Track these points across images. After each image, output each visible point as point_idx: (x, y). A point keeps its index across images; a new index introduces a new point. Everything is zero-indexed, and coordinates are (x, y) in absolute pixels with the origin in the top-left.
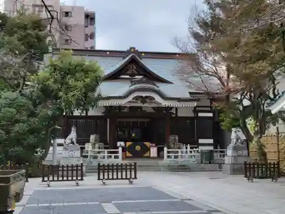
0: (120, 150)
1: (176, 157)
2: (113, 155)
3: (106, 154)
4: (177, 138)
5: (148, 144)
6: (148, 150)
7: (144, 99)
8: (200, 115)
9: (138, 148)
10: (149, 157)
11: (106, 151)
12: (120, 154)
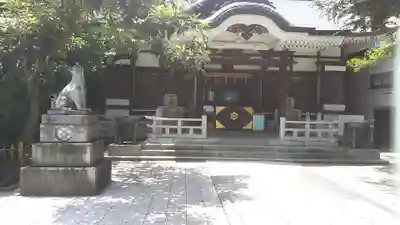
0: (204, 119)
1: (301, 134)
2: (191, 128)
3: (179, 127)
4: (293, 101)
5: (250, 110)
6: (250, 119)
7: (247, 31)
8: (328, 68)
9: (234, 116)
10: (251, 130)
11: (180, 120)
12: (204, 127)
